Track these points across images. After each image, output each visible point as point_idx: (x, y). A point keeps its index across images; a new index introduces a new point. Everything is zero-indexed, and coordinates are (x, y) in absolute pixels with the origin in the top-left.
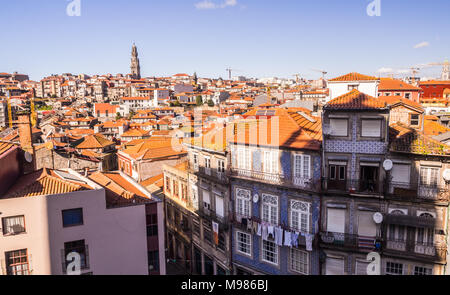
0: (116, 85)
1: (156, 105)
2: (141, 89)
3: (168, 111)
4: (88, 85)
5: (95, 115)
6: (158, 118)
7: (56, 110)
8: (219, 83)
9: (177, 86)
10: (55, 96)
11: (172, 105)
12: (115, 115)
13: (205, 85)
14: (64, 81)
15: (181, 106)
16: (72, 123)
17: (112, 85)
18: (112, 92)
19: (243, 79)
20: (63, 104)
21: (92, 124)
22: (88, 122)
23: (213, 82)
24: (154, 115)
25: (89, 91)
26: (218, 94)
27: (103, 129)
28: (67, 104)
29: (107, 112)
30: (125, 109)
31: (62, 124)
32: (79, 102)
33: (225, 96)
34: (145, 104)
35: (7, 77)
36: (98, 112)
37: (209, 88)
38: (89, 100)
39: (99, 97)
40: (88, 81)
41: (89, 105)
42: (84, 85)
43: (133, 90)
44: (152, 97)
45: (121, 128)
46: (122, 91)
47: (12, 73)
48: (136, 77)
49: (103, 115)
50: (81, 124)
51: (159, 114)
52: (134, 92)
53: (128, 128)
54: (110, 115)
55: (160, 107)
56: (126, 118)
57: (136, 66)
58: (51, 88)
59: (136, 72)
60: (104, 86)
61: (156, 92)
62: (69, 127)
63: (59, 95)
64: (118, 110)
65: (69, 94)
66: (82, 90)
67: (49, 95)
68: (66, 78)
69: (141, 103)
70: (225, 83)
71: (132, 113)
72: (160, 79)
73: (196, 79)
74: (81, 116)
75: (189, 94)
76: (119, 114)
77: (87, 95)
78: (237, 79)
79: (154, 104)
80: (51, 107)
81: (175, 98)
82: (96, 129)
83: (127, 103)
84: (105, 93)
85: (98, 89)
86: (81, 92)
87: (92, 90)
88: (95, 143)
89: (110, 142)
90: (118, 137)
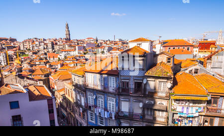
0: (58, 44)
1: (77, 54)
2: (70, 46)
3: (82, 57)
4: (45, 44)
5: (48, 59)
7: (30, 56)
8: (108, 43)
9: (87, 44)
10: (29, 50)
11: (85, 54)
12: (58, 59)
13: (101, 43)
14: (33, 41)
16: (37, 63)
18: (56, 48)
19: (120, 40)
20: (33, 53)
21: (46, 63)
22: (45, 63)
23: (106, 42)
24: (76, 59)
25: (46, 47)
26: (107, 48)
27: (51, 66)
28: (35, 53)
29: (54, 57)
30: (62, 56)
31: (32, 63)
32: (41, 53)
33: (110, 49)
34: (72, 53)
35: (6, 40)
36: (49, 57)
37: (104, 45)
38: (46, 51)
39: (50, 50)
40: (45, 42)
41: (45, 54)
42: (43, 44)
43: (67, 46)
44: (75, 49)
45: (59, 65)
46: (61, 47)
47: (9, 38)
48: (68, 40)
49: (52, 59)
50: (41, 63)
51: (78, 58)
52: (67, 47)
53: (62, 65)
54: (55, 59)
56: (62, 60)
57: (68, 34)
58: (27, 45)
59: (68, 37)
60: (53, 44)
61: (77, 47)
62: (35, 65)
63: (31, 49)
64: (59, 56)
65: (36, 48)
66: (42, 46)
67: (26, 49)
68: (35, 40)
69: (70, 53)
70: (111, 42)
71: (66, 57)
72: (80, 41)
73: (97, 41)
74: (41, 59)
75: (93, 48)
76: (59, 58)
77: (44, 49)
78: (118, 40)
80: (28, 55)
81: (86, 50)
82: (48, 66)
83: (64, 52)
84: (53, 48)
85: (50, 46)
88: (41, 73)
89: (48, 72)
90: (58, 69)
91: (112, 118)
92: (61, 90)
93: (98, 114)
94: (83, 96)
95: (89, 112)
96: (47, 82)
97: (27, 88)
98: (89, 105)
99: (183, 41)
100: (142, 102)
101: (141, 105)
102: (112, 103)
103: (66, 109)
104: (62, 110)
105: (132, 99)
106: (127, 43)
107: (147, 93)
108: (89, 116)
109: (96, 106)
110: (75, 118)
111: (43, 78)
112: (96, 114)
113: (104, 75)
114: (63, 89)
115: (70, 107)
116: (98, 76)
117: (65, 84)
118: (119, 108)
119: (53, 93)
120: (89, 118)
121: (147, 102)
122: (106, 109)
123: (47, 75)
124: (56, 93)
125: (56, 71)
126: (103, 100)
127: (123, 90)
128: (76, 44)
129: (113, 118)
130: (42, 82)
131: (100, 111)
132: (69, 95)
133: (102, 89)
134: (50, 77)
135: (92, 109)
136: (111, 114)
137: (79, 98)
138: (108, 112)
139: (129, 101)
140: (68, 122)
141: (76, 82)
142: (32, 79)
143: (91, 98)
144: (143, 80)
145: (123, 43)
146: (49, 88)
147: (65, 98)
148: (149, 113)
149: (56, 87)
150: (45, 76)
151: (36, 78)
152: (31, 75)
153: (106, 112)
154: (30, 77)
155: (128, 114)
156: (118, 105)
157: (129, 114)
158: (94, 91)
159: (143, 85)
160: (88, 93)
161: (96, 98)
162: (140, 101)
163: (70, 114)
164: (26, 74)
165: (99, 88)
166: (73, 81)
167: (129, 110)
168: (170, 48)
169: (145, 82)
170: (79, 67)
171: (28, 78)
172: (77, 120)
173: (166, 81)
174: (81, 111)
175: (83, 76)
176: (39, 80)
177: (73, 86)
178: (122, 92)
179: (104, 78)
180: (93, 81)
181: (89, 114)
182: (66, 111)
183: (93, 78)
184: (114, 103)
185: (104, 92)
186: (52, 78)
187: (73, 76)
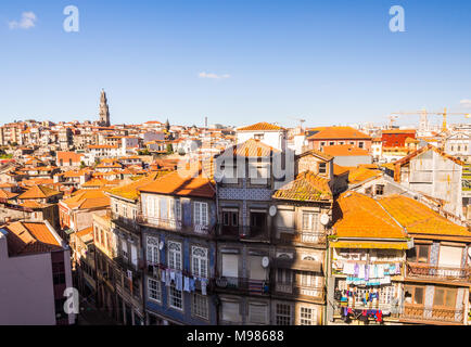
0: (83, 133)
1: (124, 154)
2: (109, 137)
3: (135, 160)
4: (52, 133)
5: (58, 164)
6: (123, 167)
7: (16, 159)
8: (192, 131)
9: (147, 133)
10: (16, 144)
11: (141, 154)
12: (80, 164)
13: (177, 133)
14: (26, 127)
15: (150, 154)
16: (31, 173)
17: (78, 133)
18: (78, 141)
19: (219, 127)
20: (25, 152)
21: (51, 174)
22: (49, 172)
23: (187, 130)
24: (121, 164)
25: (53, 139)
26: (189, 142)
27: (63, 179)
28: (29, 152)
29: (70, 160)
30: (90, 158)
31: (20, 173)
32: (41, 150)
34: (113, 152)
36: (61, 161)
37: (184, 136)
38: (53, 148)
39: (64, 145)
40: (53, 129)
41: (53, 154)
42: (48, 132)
43: (101, 138)
44: (120, 144)
45: (83, 178)
46: (88, 139)
48: (105, 125)
49: (66, 164)
50: (42, 173)
51: (126, 163)
52: (102, 140)
53: (90, 178)
54: (74, 164)
55: (128, 156)
56: (90, 167)
57: (105, 112)
58: (11, 135)
59: (105, 119)
60: (70, 134)
61: (124, 140)
62: (28, 177)
63: (20, 142)
64: (82, 159)
65: (31, 142)
66: (45, 137)
67: (9, 142)
68: (29, 124)
69: (108, 152)
70: (199, 131)
71: (98, 161)
72: (130, 127)
73: (168, 127)
74: (42, 165)
75: (159, 142)
76: (83, 163)
77: (50, 143)
78: (214, 127)
79: (122, 152)
80: (11, 155)
81: (144, 146)
82: (56, 179)
83: (94, 151)
84: (70, 141)
85: (63, 136)
86: (44, 140)
87: (57, 137)
88: (40, 193)
89: (57, 192)
90: (79, 187)
91: (200, 291)
92: (86, 231)
93: (168, 284)
94: (136, 245)
95: (148, 279)
96: (52, 214)
97: (5, 228)
98: (148, 263)
99: (349, 130)
100: (268, 256)
101: (265, 262)
102: (200, 258)
103: (95, 273)
104: (86, 276)
105: (245, 248)
106: (233, 133)
107: (278, 236)
108: (149, 288)
109: (163, 266)
110: (114, 294)
111: (44, 204)
112: (163, 284)
113: (183, 200)
114: (90, 230)
115: (104, 269)
116: (170, 200)
117: (94, 217)
118: (216, 268)
119: (66, 238)
120: (149, 293)
121: (278, 255)
122: (187, 273)
123: (54, 200)
124: (73, 239)
125: (74, 190)
126: (180, 252)
127: (226, 230)
128: (122, 133)
129: (204, 293)
130: (40, 214)
131: (173, 277)
132: (103, 242)
133: (180, 228)
134: (60, 202)
135: (155, 273)
136: (198, 283)
137: (125, 248)
138: (191, 277)
139: (239, 254)
140: (99, 304)
141: (121, 213)
142: (19, 208)
143: (153, 247)
144: (268, 209)
145: (225, 133)
146: (57, 226)
147: (92, 249)
148: (284, 279)
149: (72, 226)
150: (49, 201)
151: (27, 204)
152: (15, 198)
153: (187, 280)
154: (14, 202)
155: (236, 282)
156: (215, 262)
157: (240, 283)
158: (160, 233)
159: (269, 218)
160: (147, 238)
161: (165, 247)
162: (263, 254)
163: (104, 283)
164: (6, 197)
165: (172, 226)
166: (114, 211)
167: (240, 273)
168: (323, 144)
169: (272, 212)
170: (127, 181)
171: (8, 206)
172: (120, 298)
173: (318, 209)
174: (130, 278)
175: (136, 201)
176: (35, 210)
177: (113, 221)
178: (224, 233)
179: (184, 205)
180: (159, 211)
181: (148, 284)
182: (95, 278)
183: (157, 205)
184: (205, 258)
185: (182, 235)
186: (65, 205)
187: (113, 202)
